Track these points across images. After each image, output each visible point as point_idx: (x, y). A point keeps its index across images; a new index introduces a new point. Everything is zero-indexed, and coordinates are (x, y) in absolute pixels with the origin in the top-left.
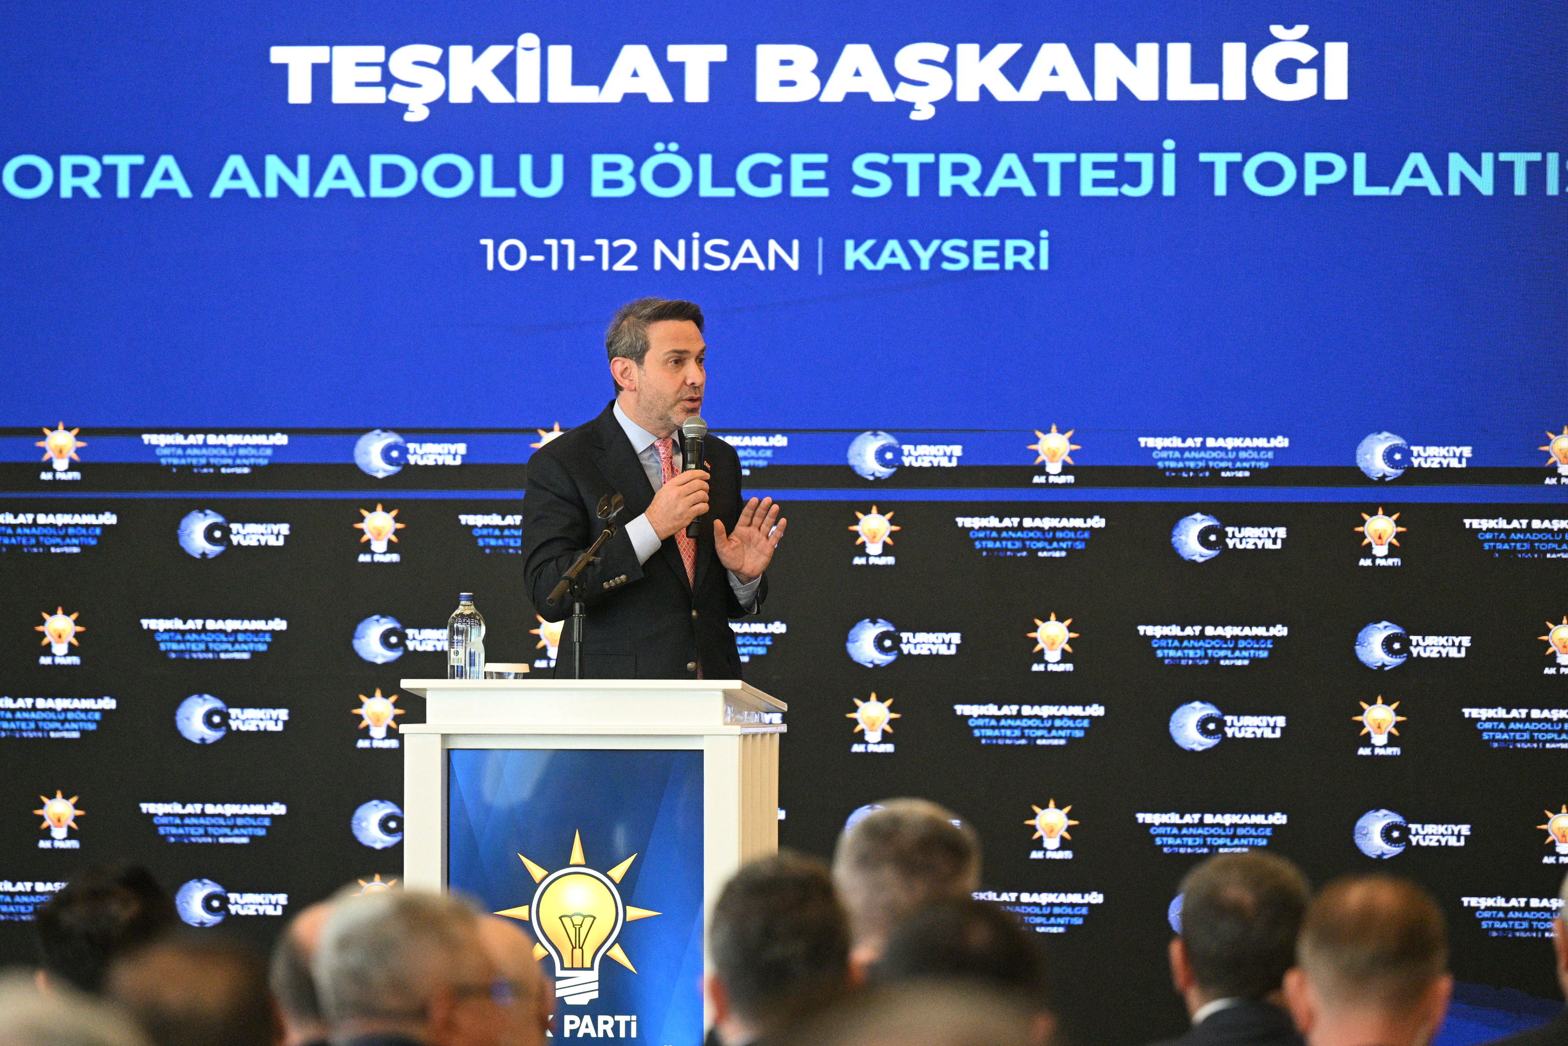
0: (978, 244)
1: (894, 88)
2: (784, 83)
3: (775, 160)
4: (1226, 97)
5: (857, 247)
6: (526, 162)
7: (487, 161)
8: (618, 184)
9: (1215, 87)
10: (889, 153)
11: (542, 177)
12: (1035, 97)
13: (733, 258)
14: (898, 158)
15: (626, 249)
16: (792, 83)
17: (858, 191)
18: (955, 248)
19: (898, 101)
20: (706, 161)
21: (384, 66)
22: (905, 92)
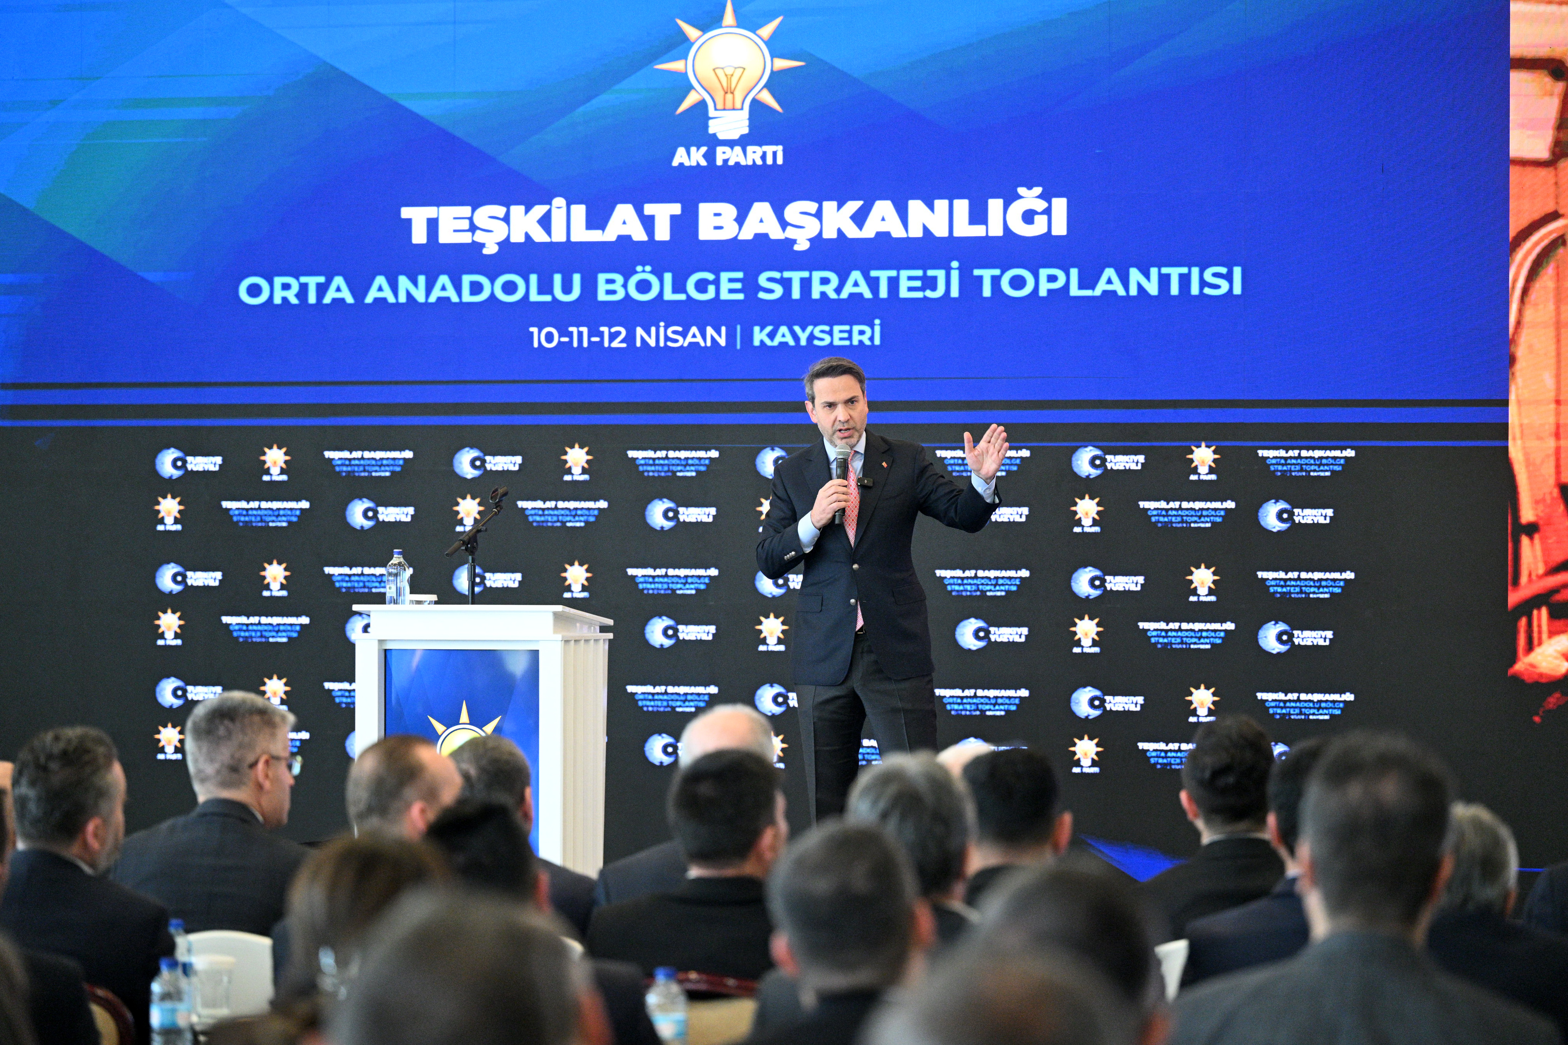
0: (837, 328)
1: (784, 230)
2: (716, 228)
3: (710, 277)
4: (990, 234)
5: (762, 330)
6: (558, 278)
7: (533, 278)
8: (613, 292)
9: (984, 227)
10: (781, 271)
11: (567, 288)
12: (872, 235)
13: (685, 338)
14: (787, 274)
15: (619, 333)
16: (721, 228)
17: (762, 295)
18: (822, 331)
19: (786, 238)
20: (668, 277)
21: (471, 219)
22: (790, 233)
